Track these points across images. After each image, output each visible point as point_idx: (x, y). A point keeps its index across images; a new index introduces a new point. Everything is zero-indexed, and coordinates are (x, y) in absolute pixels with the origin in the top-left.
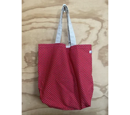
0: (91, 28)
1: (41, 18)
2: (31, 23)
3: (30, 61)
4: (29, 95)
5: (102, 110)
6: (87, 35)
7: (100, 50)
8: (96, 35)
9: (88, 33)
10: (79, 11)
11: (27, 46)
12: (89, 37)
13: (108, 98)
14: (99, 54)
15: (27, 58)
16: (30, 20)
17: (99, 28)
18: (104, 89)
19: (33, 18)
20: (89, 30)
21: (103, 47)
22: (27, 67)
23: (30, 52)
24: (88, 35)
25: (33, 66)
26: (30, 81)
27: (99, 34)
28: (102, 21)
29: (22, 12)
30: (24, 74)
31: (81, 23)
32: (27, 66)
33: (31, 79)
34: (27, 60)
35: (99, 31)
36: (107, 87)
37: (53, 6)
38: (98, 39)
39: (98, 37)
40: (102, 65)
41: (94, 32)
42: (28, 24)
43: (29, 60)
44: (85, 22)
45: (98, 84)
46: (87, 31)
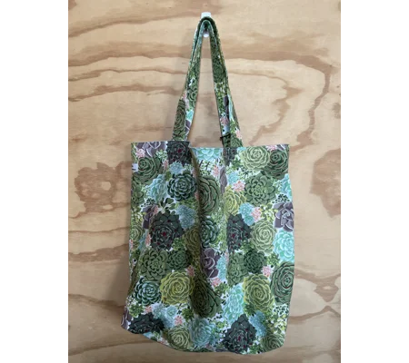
0: (292, 92)
1: (129, 55)
2: (96, 74)
3: (95, 195)
4: (92, 301)
5: (319, 353)
6: (278, 112)
7: (318, 163)
8: (307, 114)
9: (282, 106)
10: (254, 35)
11: (84, 147)
12: (284, 121)
13: (338, 316)
14: (314, 177)
15: (84, 185)
16: (95, 61)
17: (318, 92)
19: (104, 57)
20: (284, 96)
21: (330, 154)
23: (95, 167)
24: (279, 115)
25: (103, 211)
26: (94, 259)
27: (315, 111)
28: (327, 70)
29: (70, 36)
30: (76, 235)
31: (256, 73)
32: (83, 210)
33: (98, 251)
34: (84, 192)
35: (317, 101)
36: (336, 283)
37: (169, 17)
38: (312, 128)
39: (312, 122)
40: (325, 210)
41: (300, 106)
42: (87, 76)
43: (90, 193)
45: (309, 271)
46: (278, 101)
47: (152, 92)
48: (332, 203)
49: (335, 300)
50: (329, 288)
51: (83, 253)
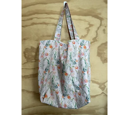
0: (91, 25)
1: (42, 13)
2: (31, 19)
3: (30, 57)
5: (101, 108)
6: (87, 31)
7: (99, 47)
8: (95, 32)
9: (88, 30)
10: (79, 8)
11: (27, 42)
12: (88, 34)
14: (98, 51)
15: (26, 53)
16: (31, 15)
17: (98, 25)
18: (103, 86)
19: (34, 14)
20: (89, 27)
21: (102, 44)
22: (26, 63)
23: (30, 48)
25: (32, 62)
26: (29, 78)
27: (98, 31)
28: (101, 19)
29: (22, 8)
31: (80, 20)
33: (30, 75)
34: (27, 56)
35: (98, 28)
36: (105, 85)
37: (54, 3)
38: (97, 36)
39: (97, 34)
40: (101, 61)
41: (93, 30)
42: (28, 20)
43: (28, 56)
44: (85, 20)
45: (97, 81)
46: (87, 28)
47: (48, 25)
48: (103, 59)
49: (105, 90)
51: (26, 76)
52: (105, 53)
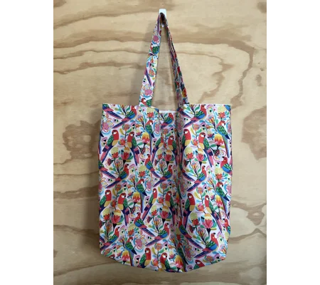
0: (226, 67)
1: (106, 40)
2: (81, 53)
3: (79, 146)
4: (74, 229)
5: (252, 267)
6: (216, 82)
7: (247, 119)
8: (238, 83)
9: (219, 77)
10: (198, 25)
11: (70, 109)
12: (221, 88)
13: (265, 236)
14: (244, 129)
15: (70, 138)
16: (79, 44)
17: (245, 67)
18: (256, 214)
19: (87, 41)
20: (221, 70)
21: (255, 112)
22: (70, 160)
23: (79, 125)
24: (217, 84)
25: (84, 158)
26: (77, 196)
27: (244, 81)
28: (251, 51)
30: (63, 178)
31: (200, 53)
32: (69, 157)
33: (80, 190)
34: (71, 143)
35: (245, 74)
36: (263, 210)
37: (135, 12)
38: (241, 94)
39: (241, 89)
40: (252, 154)
41: (232, 77)
42: (74, 55)
43: (75, 144)
44: (211, 53)
45: (242, 202)
46: (216, 74)
47: (122, 67)
48: (257, 149)
49: (262, 223)
50: (258, 214)
51: (69, 192)
52: (260, 134)
